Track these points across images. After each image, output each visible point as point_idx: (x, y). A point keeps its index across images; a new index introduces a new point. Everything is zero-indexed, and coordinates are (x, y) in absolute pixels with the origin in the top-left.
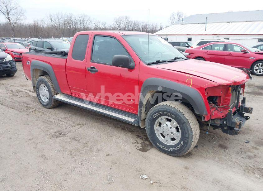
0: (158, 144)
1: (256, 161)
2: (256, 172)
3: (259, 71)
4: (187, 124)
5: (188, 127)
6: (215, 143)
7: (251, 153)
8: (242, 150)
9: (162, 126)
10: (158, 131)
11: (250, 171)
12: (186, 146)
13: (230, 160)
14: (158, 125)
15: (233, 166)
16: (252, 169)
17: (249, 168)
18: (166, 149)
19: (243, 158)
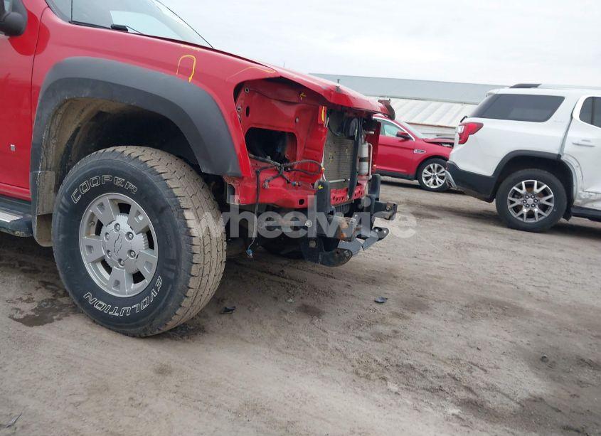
0: (88, 295)
1: (397, 347)
2: (389, 377)
3: (432, 180)
4: (175, 213)
5: (178, 222)
6: (291, 300)
7: (386, 326)
8: (363, 319)
9: (104, 230)
10: (90, 249)
11: (373, 376)
12: (171, 294)
13: (318, 345)
14: (93, 229)
15: (326, 361)
16: (381, 368)
17: (374, 366)
18: (111, 310)
19: (360, 338)
